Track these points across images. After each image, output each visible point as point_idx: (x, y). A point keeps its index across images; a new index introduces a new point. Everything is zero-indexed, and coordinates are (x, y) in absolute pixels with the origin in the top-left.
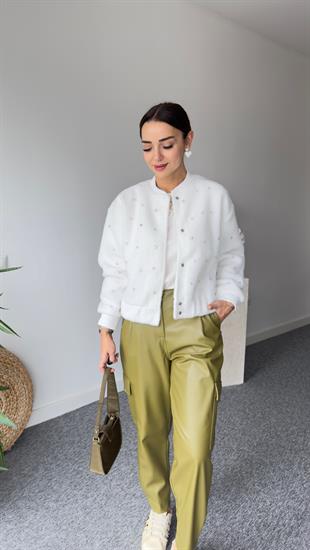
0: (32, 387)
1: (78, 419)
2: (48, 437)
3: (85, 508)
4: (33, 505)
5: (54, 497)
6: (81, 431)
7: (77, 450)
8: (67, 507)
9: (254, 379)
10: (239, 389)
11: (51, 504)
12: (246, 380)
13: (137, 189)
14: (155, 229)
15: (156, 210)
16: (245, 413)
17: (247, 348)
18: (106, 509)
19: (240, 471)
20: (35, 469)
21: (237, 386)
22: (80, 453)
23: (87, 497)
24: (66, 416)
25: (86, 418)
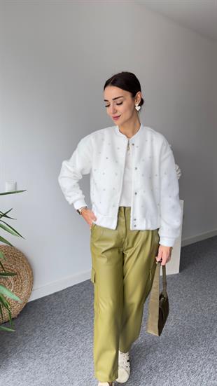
0: (32, 273)
1: (64, 296)
2: (43, 309)
3: (68, 358)
4: (32, 355)
5: (47, 350)
6: (66, 305)
7: (64, 317)
8: (55, 358)
9: (187, 270)
10: (176, 277)
11: (45, 355)
12: (180, 270)
13: (105, 132)
14: (117, 162)
15: (118, 149)
16: (179, 293)
17: (182, 248)
18: (82, 359)
19: (176, 334)
20: (34, 331)
21: (175, 275)
22: (65, 320)
23: (69, 351)
24: (55, 294)
25: (70, 296)
